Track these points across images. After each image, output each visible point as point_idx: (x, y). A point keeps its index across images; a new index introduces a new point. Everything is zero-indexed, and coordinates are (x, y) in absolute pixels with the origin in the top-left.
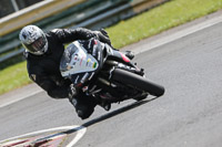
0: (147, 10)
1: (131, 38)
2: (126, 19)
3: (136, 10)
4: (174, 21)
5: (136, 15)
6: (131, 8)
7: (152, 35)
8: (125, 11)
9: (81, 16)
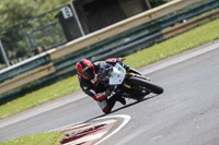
0: (172, 37)
1: (162, 56)
2: (159, 42)
3: (166, 37)
4: (191, 45)
5: (165, 40)
6: (162, 35)
7: (176, 54)
8: (158, 37)
9: (127, 40)
